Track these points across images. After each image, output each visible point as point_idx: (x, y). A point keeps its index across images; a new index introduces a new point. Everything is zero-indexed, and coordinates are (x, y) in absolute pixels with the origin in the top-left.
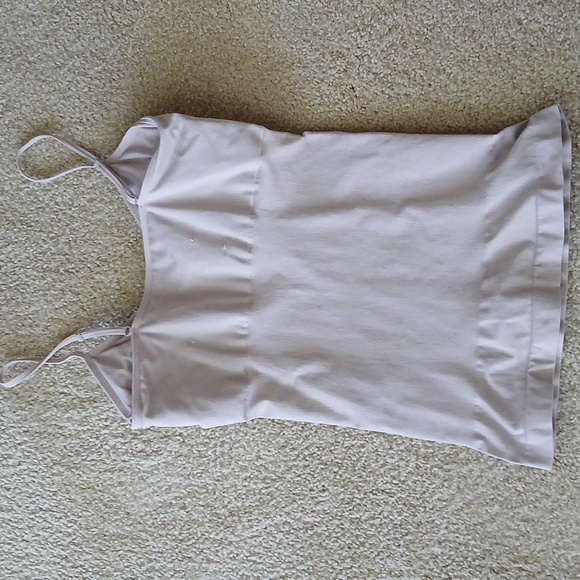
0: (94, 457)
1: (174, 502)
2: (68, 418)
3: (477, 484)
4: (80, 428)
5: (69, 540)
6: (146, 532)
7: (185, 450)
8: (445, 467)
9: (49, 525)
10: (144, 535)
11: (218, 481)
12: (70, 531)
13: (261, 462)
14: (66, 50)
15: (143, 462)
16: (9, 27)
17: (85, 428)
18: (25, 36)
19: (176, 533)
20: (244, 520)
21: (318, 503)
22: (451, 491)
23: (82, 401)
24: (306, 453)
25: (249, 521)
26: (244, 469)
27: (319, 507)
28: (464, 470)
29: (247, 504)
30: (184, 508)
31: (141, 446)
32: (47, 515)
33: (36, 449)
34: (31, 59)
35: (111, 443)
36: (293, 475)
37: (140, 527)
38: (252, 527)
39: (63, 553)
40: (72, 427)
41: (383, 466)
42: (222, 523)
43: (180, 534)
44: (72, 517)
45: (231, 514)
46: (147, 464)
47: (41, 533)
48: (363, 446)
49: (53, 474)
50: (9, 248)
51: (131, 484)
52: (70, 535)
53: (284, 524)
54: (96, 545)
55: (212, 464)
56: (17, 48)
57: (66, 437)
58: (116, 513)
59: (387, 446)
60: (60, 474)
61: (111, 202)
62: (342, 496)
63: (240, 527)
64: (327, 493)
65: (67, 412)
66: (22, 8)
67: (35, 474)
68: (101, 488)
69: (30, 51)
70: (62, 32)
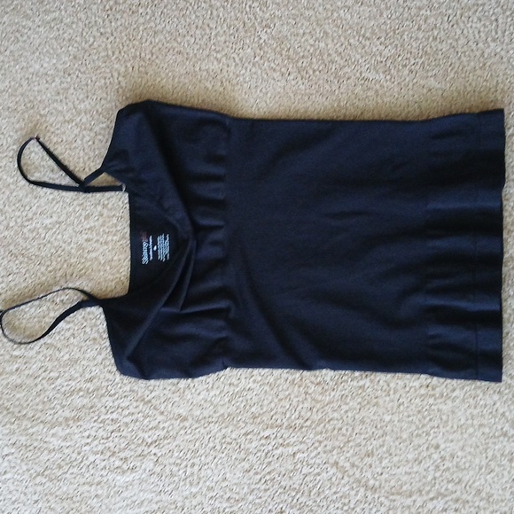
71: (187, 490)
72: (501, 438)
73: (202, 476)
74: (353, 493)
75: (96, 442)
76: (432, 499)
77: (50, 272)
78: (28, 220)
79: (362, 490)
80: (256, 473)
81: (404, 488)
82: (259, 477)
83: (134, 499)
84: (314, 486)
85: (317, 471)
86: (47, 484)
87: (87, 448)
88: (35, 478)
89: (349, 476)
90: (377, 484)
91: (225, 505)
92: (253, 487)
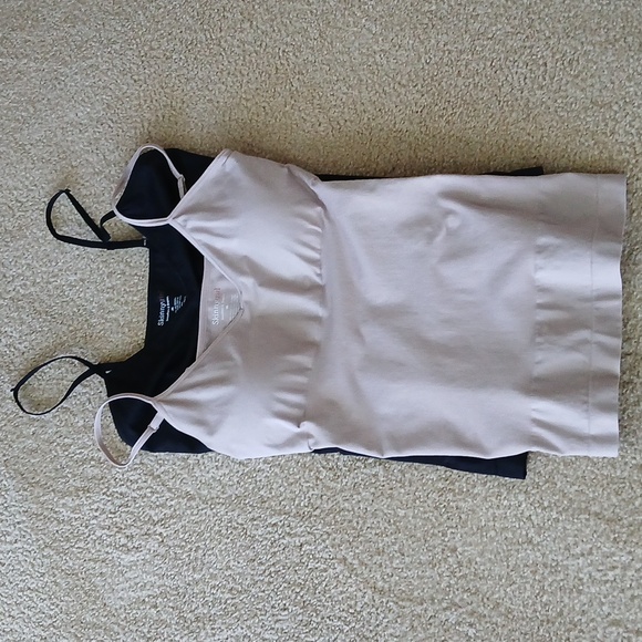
0: (81, 545)
1: (147, 600)
2: (64, 504)
3: (431, 624)
4: (72, 515)
5: (50, 622)
6: (119, 625)
7: (162, 550)
8: (400, 603)
9: (33, 605)
10: (116, 627)
11: (189, 584)
12: (52, 613)
13: (230, 572)
14: (105, 159)
15: (123, 556)
16: (59, 132)
17: (77, 516)
18: (72, 142)
19: (146, 631)
20: (208, 627)
21: (277, 621)
22: (404, 628)
23: (77, 490)
24: (272, 569)
25: (213, 629)
26: (213, 577)
27: (277, 625)
28: (419, 609)
29: (212, 612)
30: (155, 607)
31: (123, 541)
32: (34, 595)
33: (32, 530)
34: (74, 164)
35: (98, 534)
36: (258, 590)
37: (113, 620)
38: (214, 635)
39: (43, 633)
40: (66, 514)
41: (342, 592)
42: (188, 627)
43: (149, 632)
44: (55, 600)
45: (197, 619)
46: (127, 558)
47: (26, 611)
48: (325, 570)
49: (43, 556)
50: (33, 337)
51: (111, 576)
52: (51, 617)
53: (244, 637)
54: (73, 631)
55: (185, 568)
56: (64, 152)
57: (59, 523)
58: (94, 603)
59: (347, 574)
60: (49, 556)
61: (126, 303)
62: (300, 618)
63: (203, 633)
64: (286, 612)
65: (63, 498)
66: (72, 116)
67: (28, 554)
68: (84, 576)
69: (73, 156)
70: (103, 141)
71: (190, 576)
72: (525, 546)
73: (205, 561)
74: (360, 594)
75: (104, 516)
76: (445, 609)
77: (72, 331)
78: (54, 277)
79: (370, 592)
80: (261, 564)
81: (416, 594)
82: (263, 568)
83: (138, 580)
84: (320, 584)
85: (323, 566)
86: (55, 557)
87: (95, 522)
88: (43, 549)
89: (356, 575)
90: (386, 586)
91: (227, 596)
92: (256, 578)
